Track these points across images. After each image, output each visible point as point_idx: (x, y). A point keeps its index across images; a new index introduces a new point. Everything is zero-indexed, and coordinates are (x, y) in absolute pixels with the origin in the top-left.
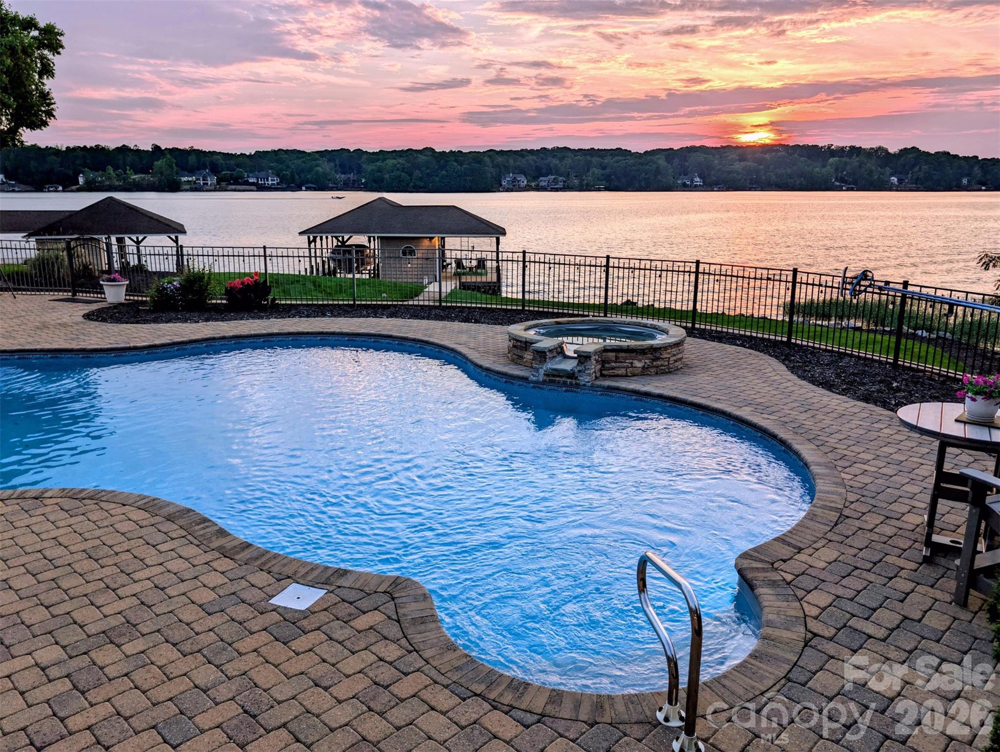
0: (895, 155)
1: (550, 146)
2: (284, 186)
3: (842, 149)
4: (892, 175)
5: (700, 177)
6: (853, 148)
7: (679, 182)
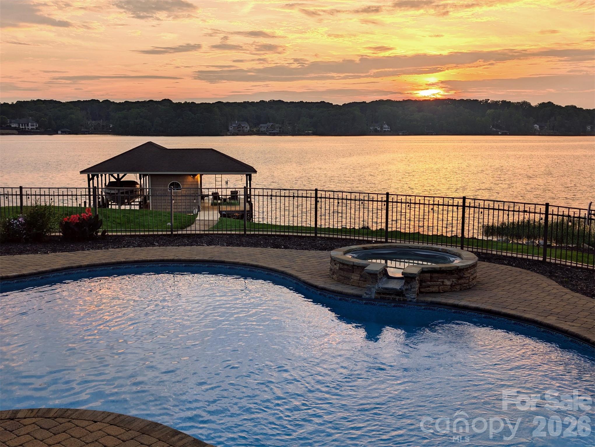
0: (535, 108)
1: (267, 100)
2: (43, 130)
3: (496, 103)
4: (535, 123)
5: (388, 125)
6: (504, 102)
7: (371, 128)
